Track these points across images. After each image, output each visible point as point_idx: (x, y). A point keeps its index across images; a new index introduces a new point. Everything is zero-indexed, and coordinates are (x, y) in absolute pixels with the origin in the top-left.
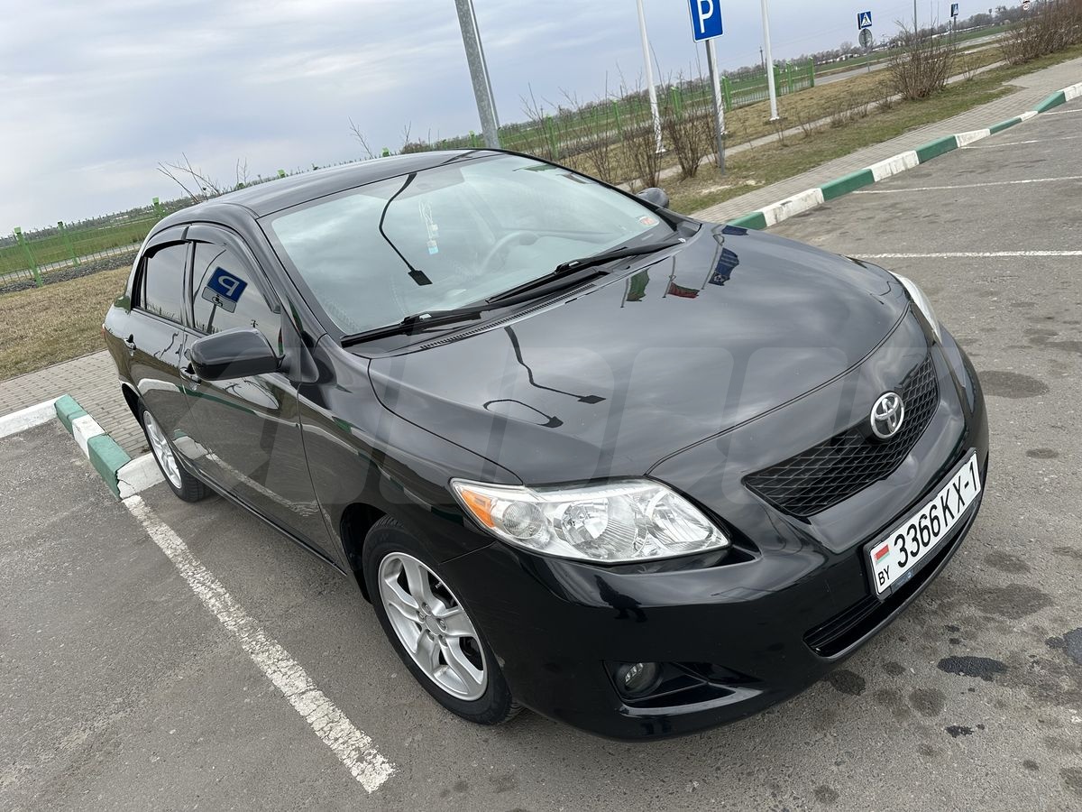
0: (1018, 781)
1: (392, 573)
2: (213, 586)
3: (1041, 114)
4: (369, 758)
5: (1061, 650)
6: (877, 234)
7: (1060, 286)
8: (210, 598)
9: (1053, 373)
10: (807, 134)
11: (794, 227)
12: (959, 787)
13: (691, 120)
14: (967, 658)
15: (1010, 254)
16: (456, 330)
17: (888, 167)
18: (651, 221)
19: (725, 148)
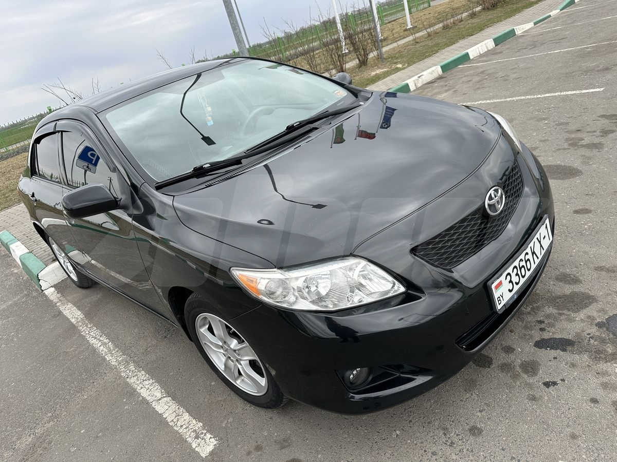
0: (588, 411)
1: (204, 325)
2: (101, 339)
3: (562, 11)
4: (202, 436)
5: (605, 329)
6: (475, 90)
7: (583, 111)
8: (100, 346)
9: (584, 163)
10: (429, 35)
11: (426, 90)
12: (553, 418)
13: (362, 32)
14: (550, 339)
15: (552, 94)
16: (227, 172)
17: (477, 50)
18: (342, 93)
19: (382, 47)
